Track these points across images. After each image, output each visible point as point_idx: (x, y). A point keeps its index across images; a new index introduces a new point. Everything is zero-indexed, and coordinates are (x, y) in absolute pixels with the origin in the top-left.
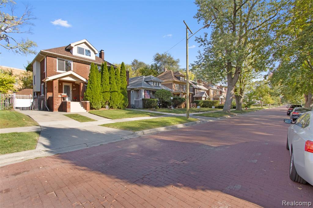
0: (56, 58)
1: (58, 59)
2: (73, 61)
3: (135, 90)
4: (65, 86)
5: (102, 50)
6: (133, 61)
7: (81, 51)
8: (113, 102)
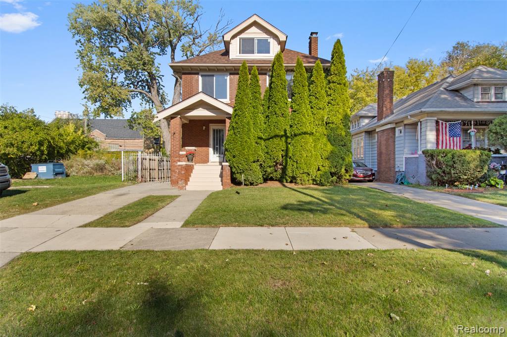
0: (198, 74)
1: (202, 76)
2: (231, 74)
3: (405, 125)
4: (214, 130)
5: (312, 34)
6: (450, 49)
7: (247, 46)
8: (295, 164)
